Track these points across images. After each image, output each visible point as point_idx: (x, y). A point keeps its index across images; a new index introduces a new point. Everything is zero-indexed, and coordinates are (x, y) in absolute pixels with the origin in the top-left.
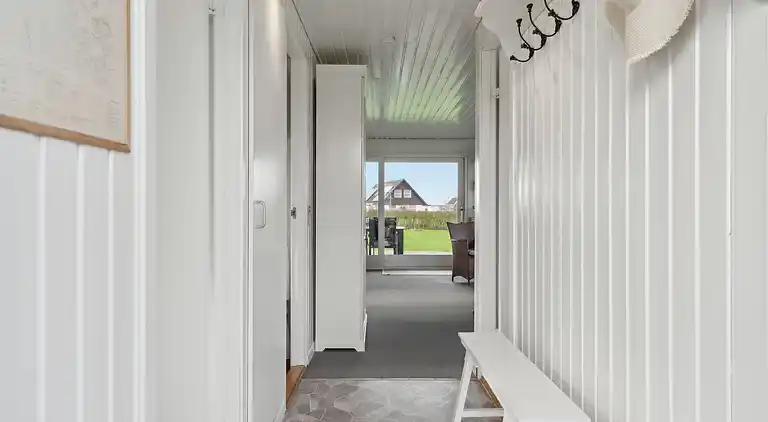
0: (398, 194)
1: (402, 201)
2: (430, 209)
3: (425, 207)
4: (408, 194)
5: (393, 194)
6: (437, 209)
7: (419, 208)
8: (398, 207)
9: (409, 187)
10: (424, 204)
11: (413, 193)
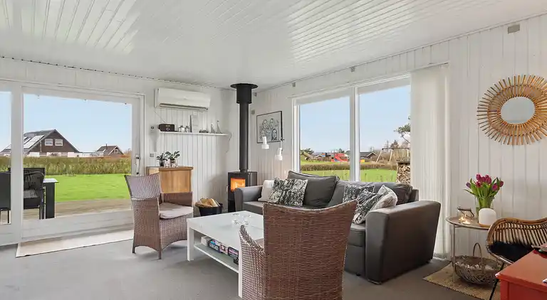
0: (49, 143)
1: (53, 149)
2: (81, 155)
3: (77, 154)
4: (59, 143)
5: (43, 141)
6: (88, 156)
7: (71, 155)
8: (48, 154)
9: (60, 137)
10: (75, 151)
11: (65, 141)
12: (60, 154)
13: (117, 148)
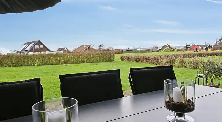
0: (37, 47)
1: (39, 50)
2: (52, 52)
4: (41, 47)
7: (47, 53)
8: (37, 53)
9: (42, 44)
10: (49, 51)
11: (44, 46)
12: (42, 53)
13: (66, 49)
